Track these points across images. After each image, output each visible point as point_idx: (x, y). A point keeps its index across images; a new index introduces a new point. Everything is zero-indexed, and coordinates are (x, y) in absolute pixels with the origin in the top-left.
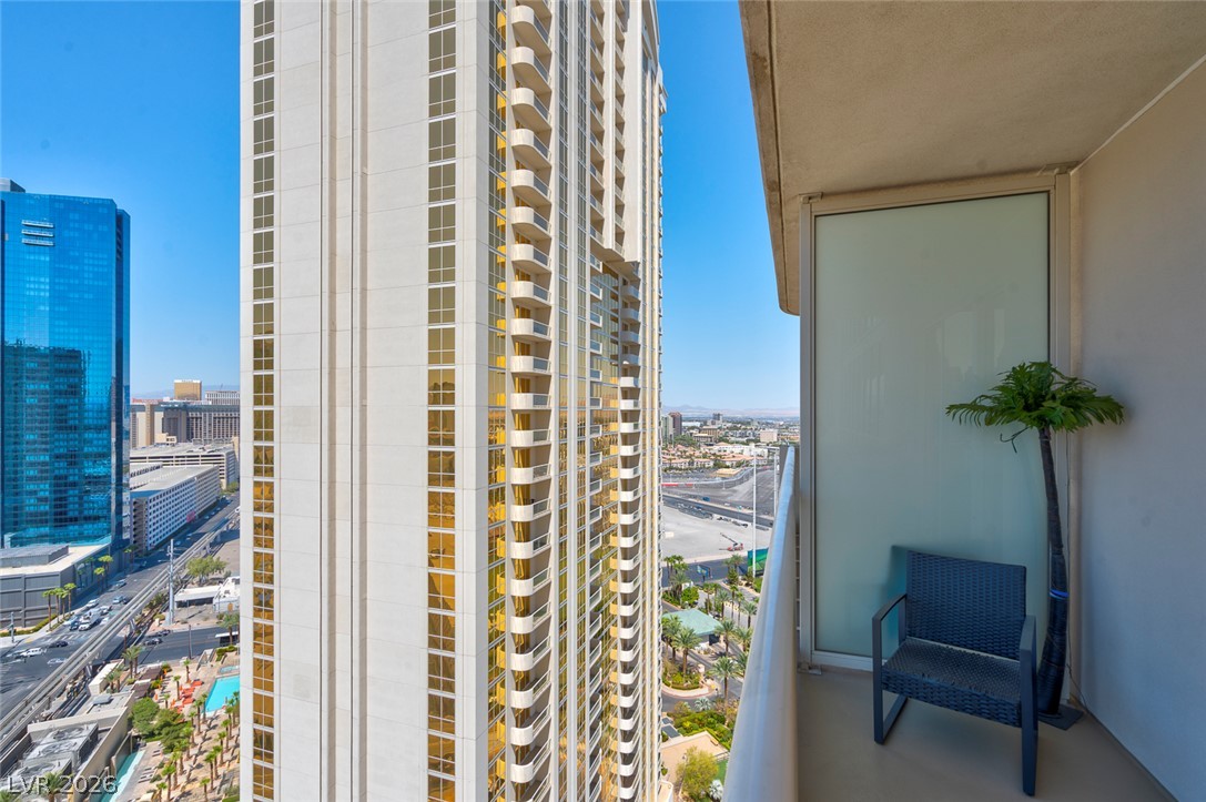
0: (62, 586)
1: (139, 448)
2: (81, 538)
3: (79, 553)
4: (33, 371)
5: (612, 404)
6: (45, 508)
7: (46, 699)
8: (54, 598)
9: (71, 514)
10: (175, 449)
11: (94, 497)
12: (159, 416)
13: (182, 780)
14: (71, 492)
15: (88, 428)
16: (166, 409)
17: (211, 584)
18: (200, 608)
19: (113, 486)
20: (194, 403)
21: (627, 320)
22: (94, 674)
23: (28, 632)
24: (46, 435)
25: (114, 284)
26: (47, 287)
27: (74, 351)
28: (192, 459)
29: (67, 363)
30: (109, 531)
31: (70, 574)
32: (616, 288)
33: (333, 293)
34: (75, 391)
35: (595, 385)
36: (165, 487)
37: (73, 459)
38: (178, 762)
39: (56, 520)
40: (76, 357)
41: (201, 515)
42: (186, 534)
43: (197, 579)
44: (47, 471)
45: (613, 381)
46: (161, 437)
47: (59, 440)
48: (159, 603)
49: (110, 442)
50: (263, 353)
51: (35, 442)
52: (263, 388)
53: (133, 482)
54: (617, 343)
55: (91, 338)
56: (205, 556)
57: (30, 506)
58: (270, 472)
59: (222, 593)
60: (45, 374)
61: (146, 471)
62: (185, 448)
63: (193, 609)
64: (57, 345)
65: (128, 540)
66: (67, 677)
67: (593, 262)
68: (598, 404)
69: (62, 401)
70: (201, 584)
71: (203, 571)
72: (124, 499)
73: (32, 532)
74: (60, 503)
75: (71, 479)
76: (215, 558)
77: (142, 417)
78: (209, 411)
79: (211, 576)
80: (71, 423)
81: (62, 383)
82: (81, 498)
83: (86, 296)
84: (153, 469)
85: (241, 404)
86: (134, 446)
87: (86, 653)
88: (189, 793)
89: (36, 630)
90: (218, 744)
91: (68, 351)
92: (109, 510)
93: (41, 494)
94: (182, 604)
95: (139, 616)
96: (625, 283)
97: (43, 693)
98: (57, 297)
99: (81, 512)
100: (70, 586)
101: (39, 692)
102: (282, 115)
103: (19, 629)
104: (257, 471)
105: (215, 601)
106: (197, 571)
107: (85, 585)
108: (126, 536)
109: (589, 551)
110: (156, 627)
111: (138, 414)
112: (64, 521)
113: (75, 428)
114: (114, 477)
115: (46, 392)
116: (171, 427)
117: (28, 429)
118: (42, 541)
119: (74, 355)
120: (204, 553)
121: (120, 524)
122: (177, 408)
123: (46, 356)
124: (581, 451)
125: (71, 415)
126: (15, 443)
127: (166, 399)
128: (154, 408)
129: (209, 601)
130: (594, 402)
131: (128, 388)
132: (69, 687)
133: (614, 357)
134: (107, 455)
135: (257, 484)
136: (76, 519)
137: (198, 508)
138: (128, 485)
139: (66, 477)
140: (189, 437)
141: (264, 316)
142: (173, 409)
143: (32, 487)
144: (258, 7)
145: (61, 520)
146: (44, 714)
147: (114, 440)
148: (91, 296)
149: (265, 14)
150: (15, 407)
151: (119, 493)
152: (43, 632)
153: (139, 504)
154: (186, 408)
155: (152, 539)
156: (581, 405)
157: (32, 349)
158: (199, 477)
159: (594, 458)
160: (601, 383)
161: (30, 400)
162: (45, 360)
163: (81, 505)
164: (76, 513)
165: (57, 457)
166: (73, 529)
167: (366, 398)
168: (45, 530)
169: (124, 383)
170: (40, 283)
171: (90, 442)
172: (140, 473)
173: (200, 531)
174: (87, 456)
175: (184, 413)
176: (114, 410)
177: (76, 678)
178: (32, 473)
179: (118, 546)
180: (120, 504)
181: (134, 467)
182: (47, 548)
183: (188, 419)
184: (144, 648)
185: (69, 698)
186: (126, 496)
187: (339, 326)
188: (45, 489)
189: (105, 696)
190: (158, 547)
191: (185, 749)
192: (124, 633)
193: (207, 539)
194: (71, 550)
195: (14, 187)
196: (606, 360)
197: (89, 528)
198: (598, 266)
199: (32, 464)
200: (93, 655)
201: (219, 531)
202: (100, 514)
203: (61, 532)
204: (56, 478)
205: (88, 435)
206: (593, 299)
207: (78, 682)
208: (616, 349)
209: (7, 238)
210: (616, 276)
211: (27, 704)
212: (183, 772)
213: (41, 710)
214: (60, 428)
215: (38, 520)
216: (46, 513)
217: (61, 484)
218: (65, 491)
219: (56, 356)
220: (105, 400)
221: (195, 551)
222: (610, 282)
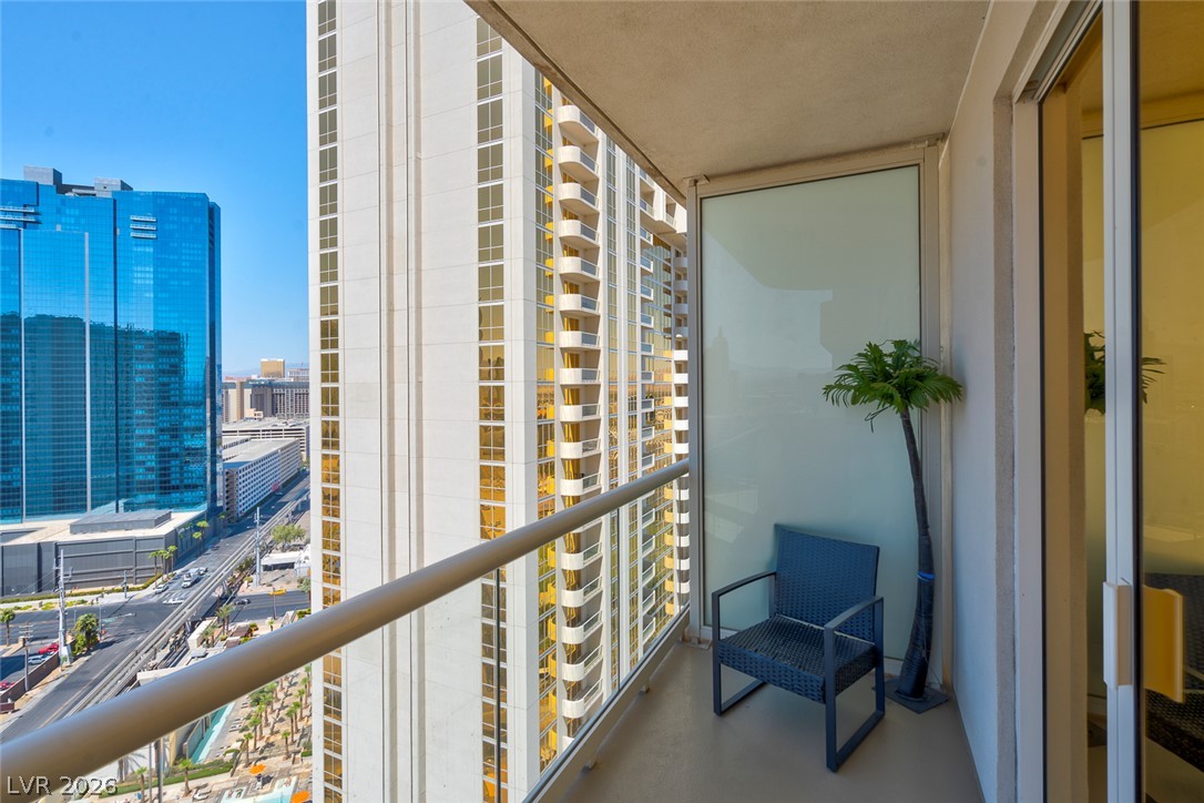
0: (166, 549)
1: (230, 424)
2: (183, 505)
3: (181, 518)
4: (141, 352)
5: (666, 378)
6: (152, 477)
7: (152, 650)
8: (159, 559)
9: (173, 483)
10: (262, 423)
11: (193, 467)
12: (248, 392)
13: (266, 732)
14: (173, 463)
15: (187, 404)
16: (254, 386)
17: (293, 550)
18: (283, 572)
19: (209, 457)
20: (278, 380)
21: (679, 292)
22: (193, 629)
23: (138, 589)
24: (151, 411)
25: (207, 272)
26: (152, 276)
27: (173, 333)
28: (276, 432)
29: (168, 345)
30: (205, 498)
31: (173, 537)
32: (669, 260)
33: (390, 274)
34: (176, 370)
35: (647, 359)
36: (253, 459)
37: (175, 432)
38: (264, 714)
39: (161, 488)
40: (176, 339)
41: (284, 485)
42: (270, 504)
43: (280, 545)
44: (152, 443)
45: (666, 354)
46: (249, 412)
47: (163, 415)
48: (248, 566)
49: (205, 417)
50: (329, 332)
51: (143, 417)
52: (330, 365)
53: (226, 454)
54: (670, 315)
55: (188, 321)
56: (287, 524)
57: (140, 474)
58: (336, 445)
59: (302, 559)
60: (150, 355)
61: (237, 444)
62: (271, 422)
63: (277, 573)
64: (160, 328)
65: (221, 507)
66: (170, 631)
67: (643, 234)
68: (650, 378)
69: (165, 380)
70: (284, 550)
71: (286, 538)
72: (218, 469)
73: (141, 498)
74: (164, 472)
75: (173, 450)
76: (296, 526)
77: (233, 394)
78: (291, 387)
79: (293, 543)
80: (172, 399)
81: (165, 363)
82: (181, 468)
83: (184, 283)
84: (242, 442)
85: (311, 381)
86: (227, 420)
87: (185, 609)
88: (272, 745)
89: (144, 588)
90: (298, 700)
91: (170, 334)
92: (205, 480)
93: (149, 464)
94: (267, 568)
95: (230, 578)
96: (678, 254)
97: (150, 645)
98: (160, 285)
99: (182, 481)
100: (172, 548)
101: (147, 644)
102: (344, 108)
103: (131, 586)
104: (325, 444)
105: (296, 566)
106: (280, 537)
107: (185, 548)
108: (220, 504)
109: (641, 527)
110: (245, 590)
111: (230, 390)
112: (168, 489)
113: (177, 404)
114: (209, 449)
115: (152, 372)
116: (258, 403)
117: (137, 405)
118: (150, 507)
119: (174, 338)
120: (286, 521)
121: (214, 493)
122: (264, 386)
123: (152, 339)
124: (632, 425)
125: (172, 392)
126: (128, 418)
127: (254, 377)
128: (243, 385)
129: (291, 566)
130: (646, 376)
131: (220, 366)
132: (172, 640)
133: (668, 330)
134: (202, 429)
135: (325, 457)
136: (177, 488)
137: (283, 478)
138: (221, 457)
139: (169, 449)
140: (274, 412)
141: (329, 297)
142: (260, 386)
143: (141, 458)
144: (321, 7)
145: (165, 488)
146: (152, 663)
147: (208, 415)
148: (188, 283)
149: (328, 13)
150: (127, 385)
151: (214, 464)
152: (150, 590)
153: (231, 474)
154: (270, 385)
155: (242, 506)
156: (632, 380)
157: (139, 332)
158: (282, 449)
159: (646, 432)
160: (653, 357)
161: (138, 380)
162: (150, 342)
163: (182, 474)
164: (178, 482)
165: (162, 430)
166: (175, 496)
167: (421, 375)
168: (152, 497)
169: (217, 362)
170: (145, 272)
171: (189, 416)
172: (231, 445)
173: (283, 500)
174: (186, 429)
175: (269, 389)
176: (208, 387)
177: (177, 633)
178: (141, 445)
179: (213, 512)
180: (214, 474)
181: (226, 440)
182: (154, 513)
183: (273, 395)
184: (234, 608)
185: (172, 651)
186: (219, 467)
187: (396, 307)
188: (151, 460)
189: (202, 650)
190: (247, 514)
191: (269, 703)
192: (219, 592)
193: (290, 508)
194: (173, 515)
195: (124, 186)
196: (659, 335)
197: (188, 496)
198: (649, 239)
199: (142, 437)
200: (192, 612)
201: (300, 500)
202: (198, 482)
203: (166, 498)
204: (162, 449)
205: (187, 411)
206: (644, 272)
207: (179, 636)
208: (669, 322)
209: (118, 233)
210: (669, 248)
211: (137, 654)
212: (267, 725)
213: (148, 660)
214: (164, 404)
215: (146, 487)
216: (153, 482)
217: (165, 455)
218: (169, 462)
219: (160, 338)
220: (201, 378)
221: (279, 519)
222: (662, 255)
